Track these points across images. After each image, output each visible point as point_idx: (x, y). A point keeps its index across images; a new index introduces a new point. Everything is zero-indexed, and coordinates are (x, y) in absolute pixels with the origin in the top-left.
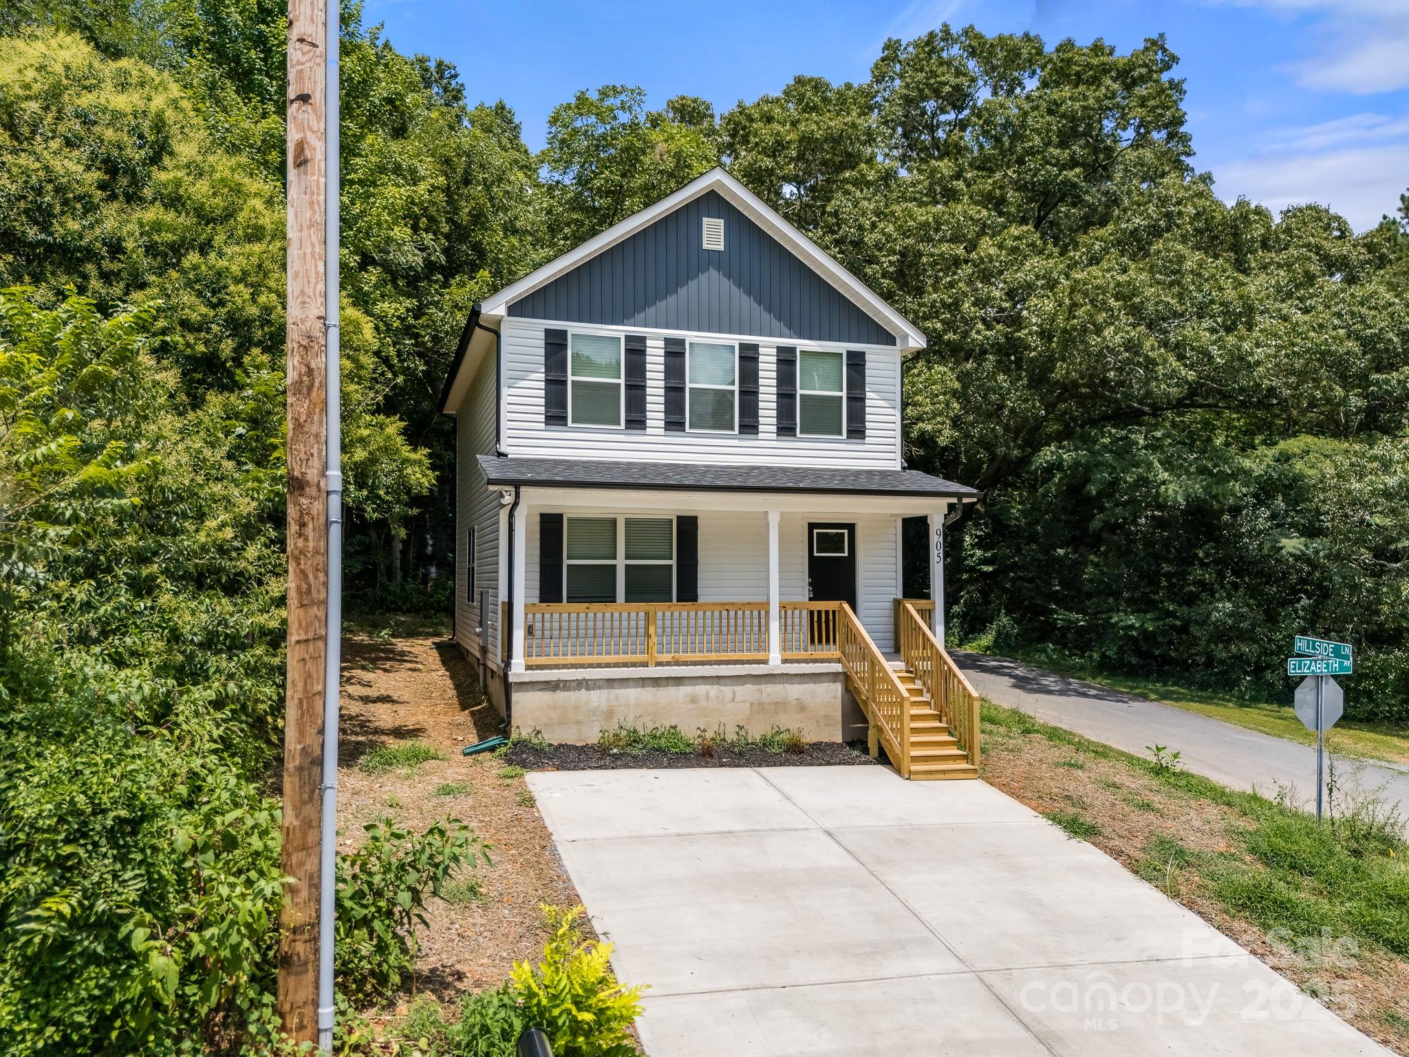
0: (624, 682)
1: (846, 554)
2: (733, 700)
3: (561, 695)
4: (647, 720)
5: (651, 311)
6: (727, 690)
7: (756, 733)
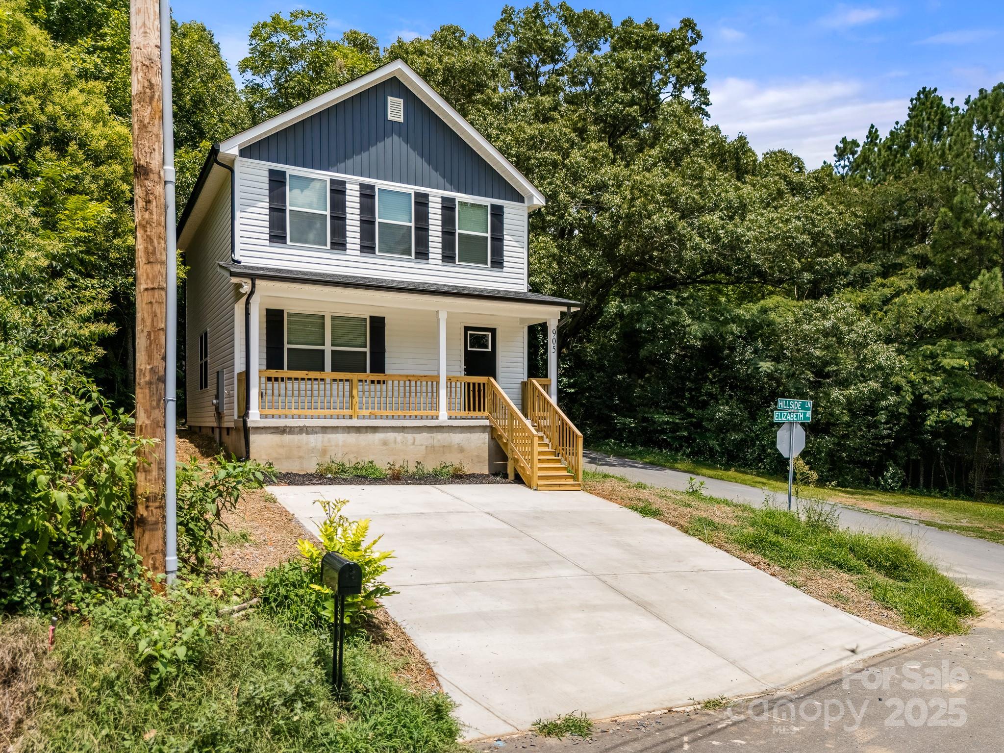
0: (335, 429)
1: (490, 350)
2: (413, 444)
3: (287, 438)
4: (351, 456)
5: (349, 162)
6: (409, 437)
7: (429, 467)
